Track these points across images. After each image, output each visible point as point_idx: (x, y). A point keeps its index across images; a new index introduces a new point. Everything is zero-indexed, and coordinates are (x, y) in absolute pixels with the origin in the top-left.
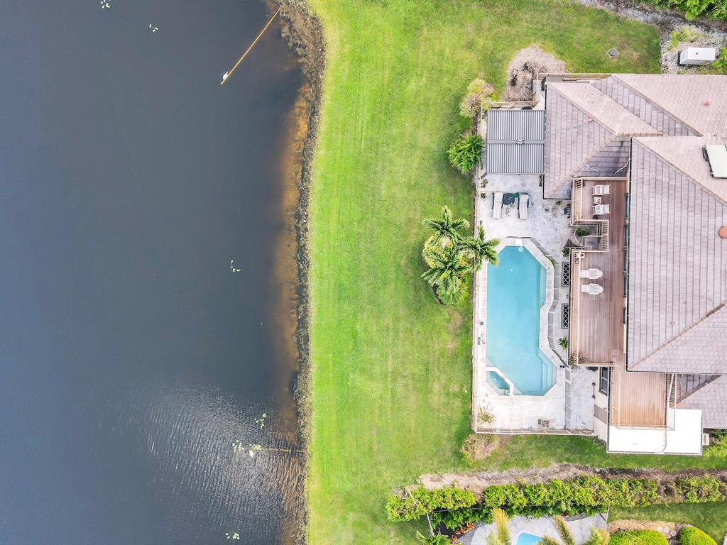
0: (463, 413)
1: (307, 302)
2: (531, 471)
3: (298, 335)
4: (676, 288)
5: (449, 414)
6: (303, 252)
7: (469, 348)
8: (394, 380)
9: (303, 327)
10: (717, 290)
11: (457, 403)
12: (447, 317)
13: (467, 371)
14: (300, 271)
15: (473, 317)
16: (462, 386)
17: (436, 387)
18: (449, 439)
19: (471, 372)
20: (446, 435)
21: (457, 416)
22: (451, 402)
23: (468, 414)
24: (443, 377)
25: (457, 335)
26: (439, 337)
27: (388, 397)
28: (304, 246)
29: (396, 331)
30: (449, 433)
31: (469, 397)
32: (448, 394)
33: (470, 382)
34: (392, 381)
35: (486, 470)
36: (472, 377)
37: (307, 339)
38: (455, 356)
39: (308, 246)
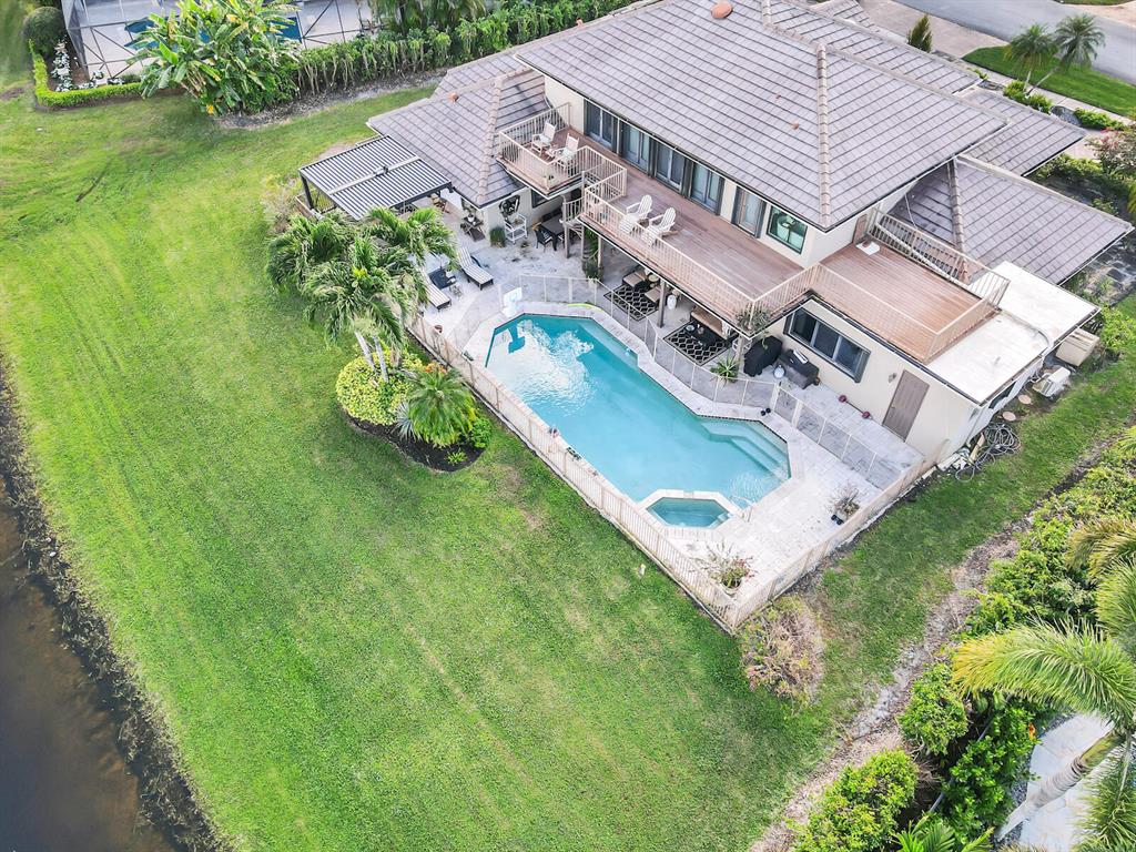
0: (683, 620)
1: (137, 704)
2: (938, 624)
3: (149, 801)
4: (748, 98)
5: (654, 646)
6: (75, 613)
7: (576, 502)
8: (472, 684)
9: (154, 772)
10: (793, 52)
11: (649, 610)
12: (483, 482)
13: (611, 539)
14: (82, 653)
15: (534, 452)
16: (627, 574)
17: (576, 618)
18: (712, 705)
19: (621, 535)
20: (694, 700)
21: (677, 636)
22: (634, 619)
23: (695, 614)
24: (574, 588)
25: (532, 498)
26: (496, 528)
27: (487, 736)
28: (72, 597)
29: (397, 580)
30: (695, 688)
31: (661, 581)
32: (613, 609)
33: (634, 553)
34: (468, 690)
35: (860, 705)
36: (631, 543)
37: (181, 790)
38: (560, 532)
39: (85, 589)
